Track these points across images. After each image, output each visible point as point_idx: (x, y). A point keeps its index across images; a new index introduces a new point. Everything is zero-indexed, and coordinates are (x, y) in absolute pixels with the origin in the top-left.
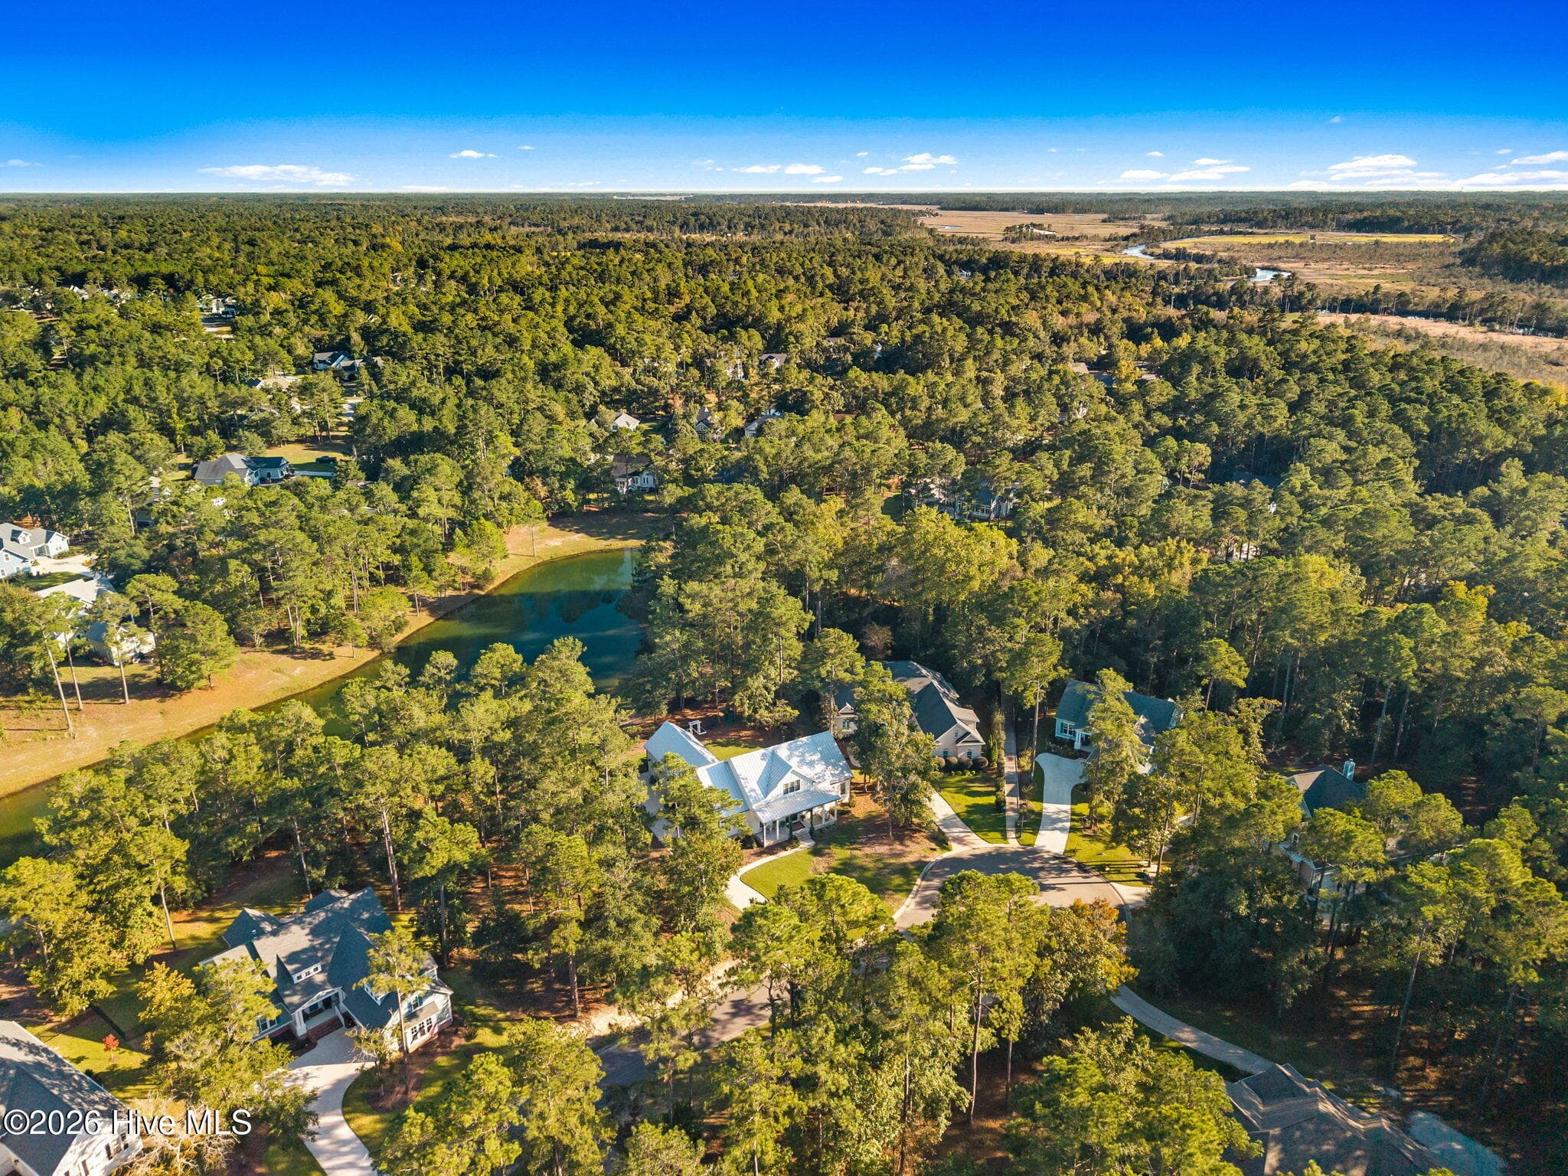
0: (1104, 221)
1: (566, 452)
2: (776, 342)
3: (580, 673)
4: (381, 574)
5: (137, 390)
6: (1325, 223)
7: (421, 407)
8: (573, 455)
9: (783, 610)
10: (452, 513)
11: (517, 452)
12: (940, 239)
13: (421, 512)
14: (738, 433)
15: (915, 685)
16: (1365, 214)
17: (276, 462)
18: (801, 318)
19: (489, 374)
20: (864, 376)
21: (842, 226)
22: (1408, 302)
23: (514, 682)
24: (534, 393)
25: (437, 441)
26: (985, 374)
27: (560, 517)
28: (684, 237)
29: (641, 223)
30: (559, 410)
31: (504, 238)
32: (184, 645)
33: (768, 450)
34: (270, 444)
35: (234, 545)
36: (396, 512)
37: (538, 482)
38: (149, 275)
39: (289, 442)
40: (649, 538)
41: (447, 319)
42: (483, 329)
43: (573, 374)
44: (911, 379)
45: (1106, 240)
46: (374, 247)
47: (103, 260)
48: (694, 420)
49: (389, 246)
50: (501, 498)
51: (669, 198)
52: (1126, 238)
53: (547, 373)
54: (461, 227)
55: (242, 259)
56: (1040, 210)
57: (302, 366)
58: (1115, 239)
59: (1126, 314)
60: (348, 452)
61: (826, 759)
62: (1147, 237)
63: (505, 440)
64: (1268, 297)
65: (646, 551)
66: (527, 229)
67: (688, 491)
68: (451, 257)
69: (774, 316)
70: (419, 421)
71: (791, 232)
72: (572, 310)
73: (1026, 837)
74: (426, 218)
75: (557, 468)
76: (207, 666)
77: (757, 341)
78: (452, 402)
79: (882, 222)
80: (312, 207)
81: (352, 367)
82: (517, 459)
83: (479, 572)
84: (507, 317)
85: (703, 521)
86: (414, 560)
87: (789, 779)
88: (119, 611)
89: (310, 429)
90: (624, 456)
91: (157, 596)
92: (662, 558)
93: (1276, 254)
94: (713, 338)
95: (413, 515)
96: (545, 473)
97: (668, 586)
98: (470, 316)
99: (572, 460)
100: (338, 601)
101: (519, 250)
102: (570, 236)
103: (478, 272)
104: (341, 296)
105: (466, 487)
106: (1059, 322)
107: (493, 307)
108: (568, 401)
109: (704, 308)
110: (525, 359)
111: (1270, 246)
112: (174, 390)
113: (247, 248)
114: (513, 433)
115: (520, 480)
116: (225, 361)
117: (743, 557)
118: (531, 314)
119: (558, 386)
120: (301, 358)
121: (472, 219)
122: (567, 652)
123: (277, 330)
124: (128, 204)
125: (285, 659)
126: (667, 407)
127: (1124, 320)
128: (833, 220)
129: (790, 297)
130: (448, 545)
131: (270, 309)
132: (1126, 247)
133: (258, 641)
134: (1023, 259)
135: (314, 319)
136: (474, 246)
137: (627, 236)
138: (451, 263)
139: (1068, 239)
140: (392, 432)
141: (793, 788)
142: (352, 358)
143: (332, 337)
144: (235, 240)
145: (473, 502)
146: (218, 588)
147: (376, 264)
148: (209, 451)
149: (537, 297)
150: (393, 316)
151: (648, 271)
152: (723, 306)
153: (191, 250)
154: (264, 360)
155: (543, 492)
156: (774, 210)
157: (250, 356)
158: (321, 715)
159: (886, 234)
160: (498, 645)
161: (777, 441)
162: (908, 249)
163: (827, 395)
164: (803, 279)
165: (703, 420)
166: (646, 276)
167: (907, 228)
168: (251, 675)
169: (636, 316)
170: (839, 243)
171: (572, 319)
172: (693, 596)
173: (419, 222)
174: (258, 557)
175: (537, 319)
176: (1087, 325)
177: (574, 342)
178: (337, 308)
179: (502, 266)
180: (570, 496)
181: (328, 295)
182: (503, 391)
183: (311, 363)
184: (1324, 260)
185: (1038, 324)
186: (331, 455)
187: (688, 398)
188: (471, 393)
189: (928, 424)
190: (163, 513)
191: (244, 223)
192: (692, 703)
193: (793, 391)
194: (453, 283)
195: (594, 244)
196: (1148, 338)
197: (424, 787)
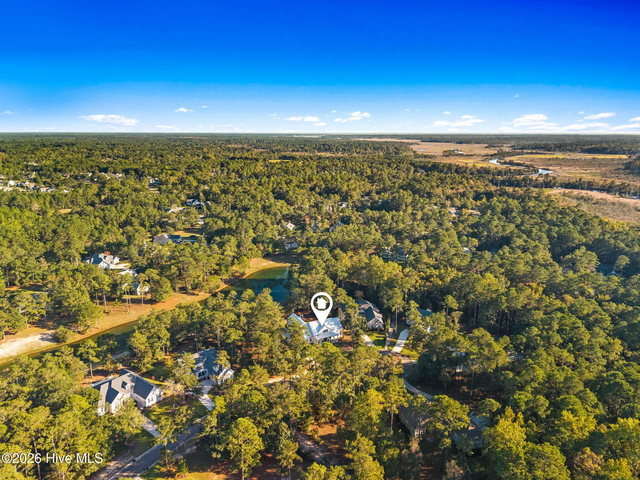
0: (486, 147)
1: (270, 236)
2: (344, 198)
3: (270, 298)
4: (213, 272)
5: (134, 212)
6: (576, 149)
7: (225, 220)
8: (272, 237)
9: (327, 283)
10: (234, 254)
11: (254, 235)
12: (417, 156)
13: (225, 253)
14: (327, 230)
15: (366, 306)
16: (593, 146)
17: (178, 237)
18: (354, 189)
19: (246, 209)
20: (370, 212)
21: (380, 150)
22: (593, 185)
23: (252, 300)
24: (261, 216)
25: (230, 231)
26: (415, 211)
27: (267, 256)
28: (319, 154)
29: (303, 148)
30: (268, 221)
31: (252, 154)
32: (159, 289)
33: (333, 236)
34: (175, 230)
35: (173, 261)
36: (218, 253)
37: (261, 245)
38: (129, 169)
39: (181, 230)
40: (293, 263)
41: (232, 189)
42: (244, 192)
43: (274, 209)
44: (387, 213)
45: (483, 156)
46: (204, 157)
47: (112, 163)
48: (313, 225)
49: (210, 158)
50: (249, 250)
51: (315, 137)
52: (492, 155)
53: (266, 209)
54: (236, 149)
55: (159, 163)
56: (461, 143)
57: (183, 204)
58: (487, 156)
59: (476, 189)
60: (202, 234)
61: (335, 324)
62: (500, 155)
63: (251, 231)
64: (538, 182)
65: (291, 266)
66: (260, 150)
67: (305, 249)
68: (233, 163)
69: (345, 188)
70: (224, 225)
71: (359, 152)
72: (275, 186)
73: (390, 348)
74: (223, 145)
75: (267, 241)
76: (165, 295)
77: (338, 197)
78: (235, 219)
79: (396, 148)
80: (181, 140)
81: (200, 205)
82: (254, 238)
83: (241, 272)
84: (253, 188)
85: (308, 258)
86: (223, 268)
87: (325, 328)
88: (143, 279)
89: (188, 226)
90: (288, 237)
91: (153, 275)
92: (296, 268)
93: (551, 162)
94: (322, 197)
95: (223, 254)
96: (263, 242)
97: (296, 275)
98: (240, 188)
99: (272, 238)
100: (200, 279)
101: (257, 160)
102: (276, 153)
103: (242, 170)
104: (195, 178)
105: (239, 246)
106: (449, 192)
107: (248, 184)
108: (271, 218)
109: (321, 186)
110: (258, 204)
111: (549, 159)
112: (146, 213)
113: (160, 158)
114: (253, 229)
115: (255, 244)
116: (160, 203)
117: (318, 268)
118: (261, 187)
119: (268, 213)
120: (183, 201)
121: (240, 146)
122: (267, 292)
123: (175, 191)
124: (115, 138)
125: (185, 295)
126: (304, 220)
127: (475, 191)
128: (377, 147)
129: (352, 181)
130: (233, 264)
131: (171, 183)
132: (491, 159)
133: (177, 289)
134: (444, 165)
135: (187, 187)
136: (241, 158)
137: (297, 153)
138: (234, 165)
139: (468, 155)
140: (215, 227)
141: (326, 331)
142: (200, 201)
143: (193, 194)
144: (155, 154)
145: (240, 251)
146: (168, 273)
147: (206, 165)
148: (157, 232)
149: (263, 181)
150: (214, 187)
151: (303, 170)
152: (328, 184)
153: (141, 159)
154: (172, 202)
155: (262, 248)
156: (354, 142)
157: (167, 201)
158: (201, 305)
159: (396, 153)
160: (248, 290)
161: (336, 233)
162: (401, 161)
163: (357, 218)
164: (359, 173)
165: (316, 225)
166: (302, 172)
167: (405, 151)
168: (176, 299)
169: (296, 188)
170: (376, 158)
171: (275, 189)
172: (303, 279)
173: (220, 147)
174: (180, 265)
175: (263, 189)
176: (460, 193)
177: (275, 198)
178: (195, 184)
179: (251, 167)
180: (270, 250)
181: (191, 178)
182: (251, 215)
183: (186, 202)
184: (569, 166)
185: (441, 193)
186: (195, 235)
187: (311, 218)
188: (240, 216)
189: (390, 229)
190: (146, 252)
191: (158, 147)
192: (301, 310)
193: (347, 216)
194: (234, 174)
195: (285, 157)
196: (481, 199)
197: (229, 323)
